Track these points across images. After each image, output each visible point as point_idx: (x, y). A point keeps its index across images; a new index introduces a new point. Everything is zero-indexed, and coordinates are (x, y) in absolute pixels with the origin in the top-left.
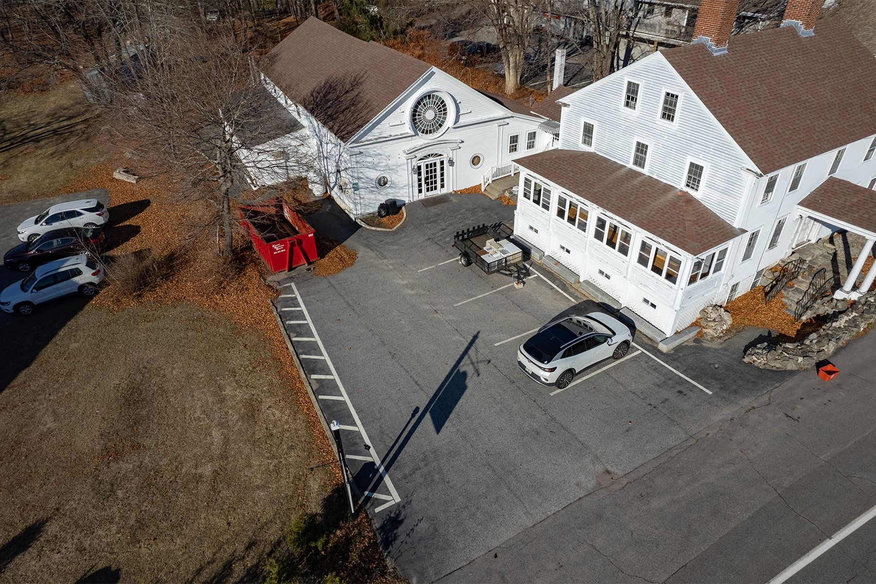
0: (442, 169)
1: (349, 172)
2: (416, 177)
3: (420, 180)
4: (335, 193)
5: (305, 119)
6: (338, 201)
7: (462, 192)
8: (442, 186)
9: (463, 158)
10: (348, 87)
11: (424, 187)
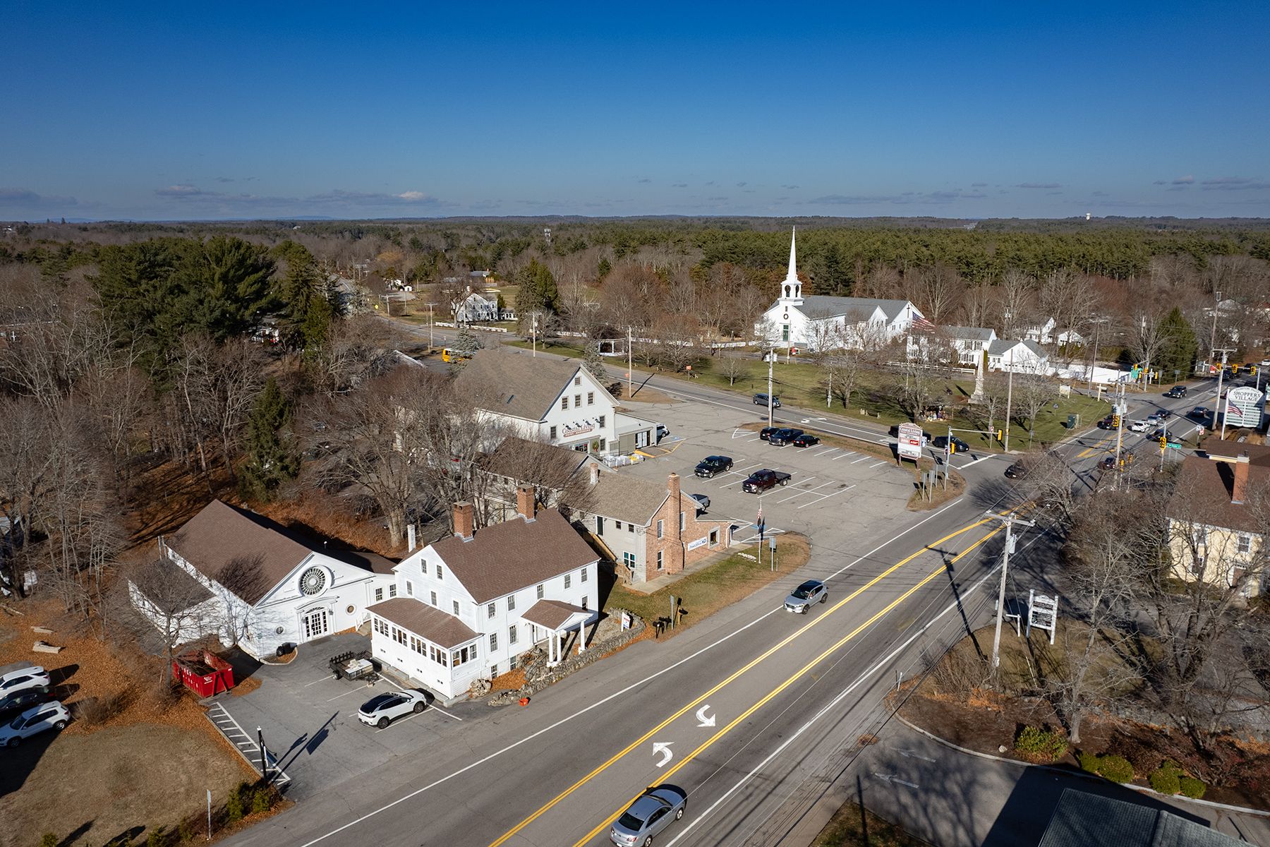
0: (325, 618)
1: (255, 626)
2: (305, 625)
3: (308, 627)
4: (241, 644)
5: (216, 588)
6: (244, 649)
7: (340, 633)
8: (326, 630)
9: (340, 609)
10: (251, 565)
11: (311, 632)
